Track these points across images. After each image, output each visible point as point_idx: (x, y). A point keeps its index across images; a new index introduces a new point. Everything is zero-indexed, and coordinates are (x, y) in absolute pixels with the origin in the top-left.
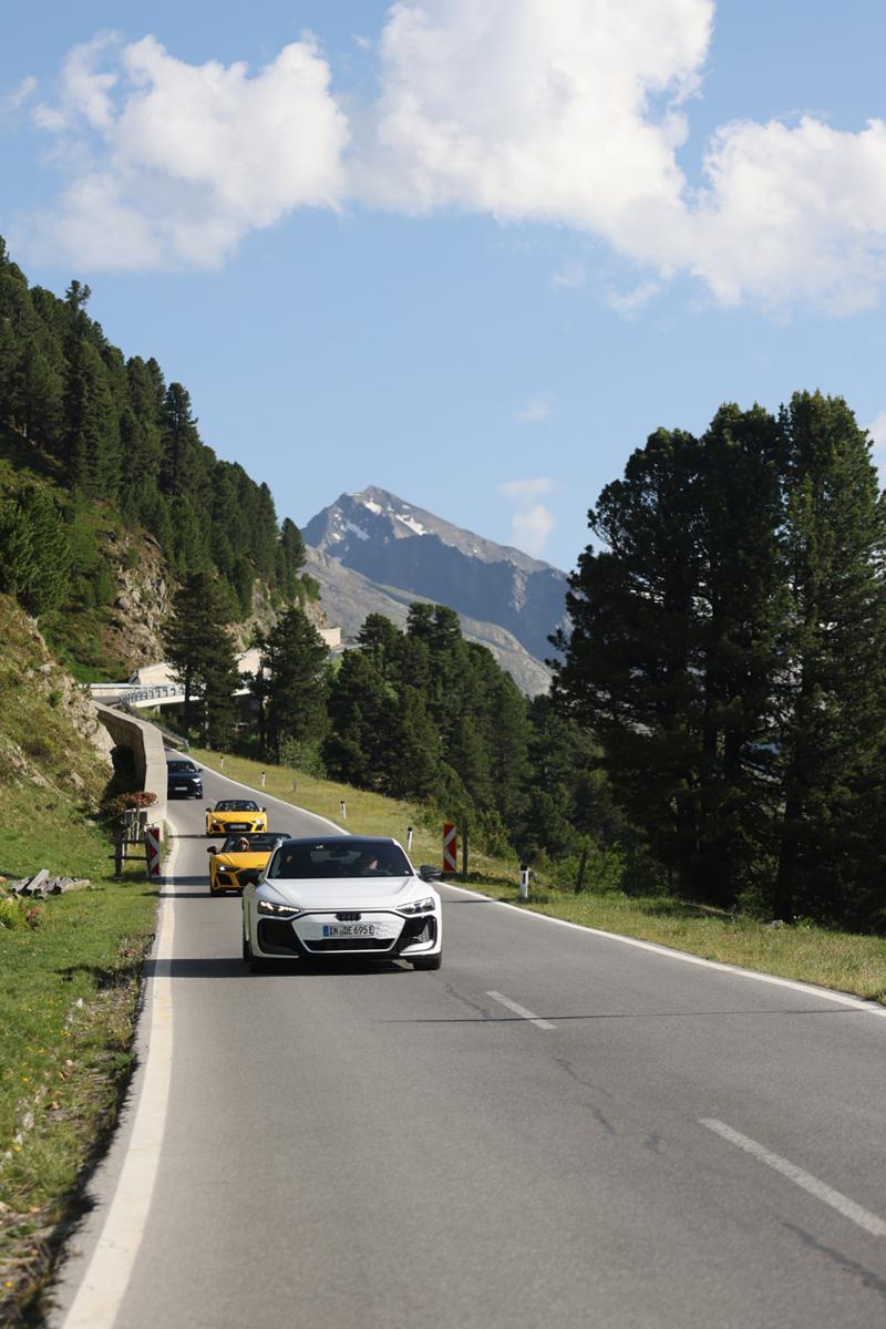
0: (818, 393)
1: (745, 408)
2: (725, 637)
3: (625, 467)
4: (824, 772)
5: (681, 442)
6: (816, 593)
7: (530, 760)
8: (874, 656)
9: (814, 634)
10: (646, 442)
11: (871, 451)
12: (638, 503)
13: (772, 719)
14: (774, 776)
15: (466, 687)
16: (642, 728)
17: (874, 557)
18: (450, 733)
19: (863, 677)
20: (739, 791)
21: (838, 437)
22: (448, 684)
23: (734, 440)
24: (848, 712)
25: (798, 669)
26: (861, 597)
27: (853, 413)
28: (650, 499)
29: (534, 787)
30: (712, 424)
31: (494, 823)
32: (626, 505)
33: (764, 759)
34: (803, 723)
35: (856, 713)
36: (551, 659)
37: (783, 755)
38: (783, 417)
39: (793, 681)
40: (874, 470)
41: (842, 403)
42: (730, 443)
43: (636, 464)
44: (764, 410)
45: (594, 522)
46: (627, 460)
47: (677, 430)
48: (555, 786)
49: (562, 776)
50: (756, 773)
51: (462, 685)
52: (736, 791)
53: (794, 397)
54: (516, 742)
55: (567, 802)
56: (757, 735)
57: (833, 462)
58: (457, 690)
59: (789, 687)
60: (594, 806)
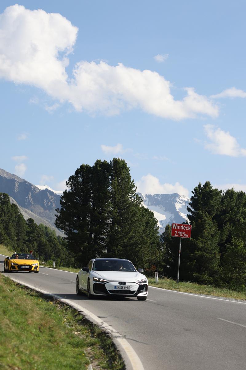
0: (119, 158)
1: (102, 161)
2: (96, 212)
3: (75, 172)
4: (116, 243)
5: (87, 167)
6: (116, 203)
7: (26, 235)
8: (128, 218)
9: (116, 212)
10: (80, 167)
11: (130, 172)
12: (77, 181)
13: (105, 231)
14: (105, 243)
15: (10, 215)
16: (76, 231)
17: (129, 196)
18: (5, 227)
19: (126, 222)
20: (97, 246)
21: (123, 169)
22: (5, 214)
23: (100, 168)
24: (122, 230)
25: (111, 220)
26: (126, 204)
27: (126, 164)
28: (80, 180)
29: (27, 242)
30: (95, 164)
31: (26, 251)
32: (75, 181)
33: (103, 239)
34: (112, 232)
35: (124, 230)
36: (56, 215)
37: (107, 239)
38: (111, 163)
39: (110, 222)
40: (130, 176)
41: (124, 161)
42: (99, 169)
43: (77, 172)
44: (107, 162)
45: (67, 184)
46: (75, 171)
47: (87, 165)
48: (33, 242)
49: (35, 240)
50: (101, 242)
51: (9, 214)
52: (97, 247)
53: (113, 159)
54: (23, 230)
55: (36, 247)
56: (101, 234)
57: (122, 174)
58: (8, 216)
59: (109, 224)
60: (43, 248)
